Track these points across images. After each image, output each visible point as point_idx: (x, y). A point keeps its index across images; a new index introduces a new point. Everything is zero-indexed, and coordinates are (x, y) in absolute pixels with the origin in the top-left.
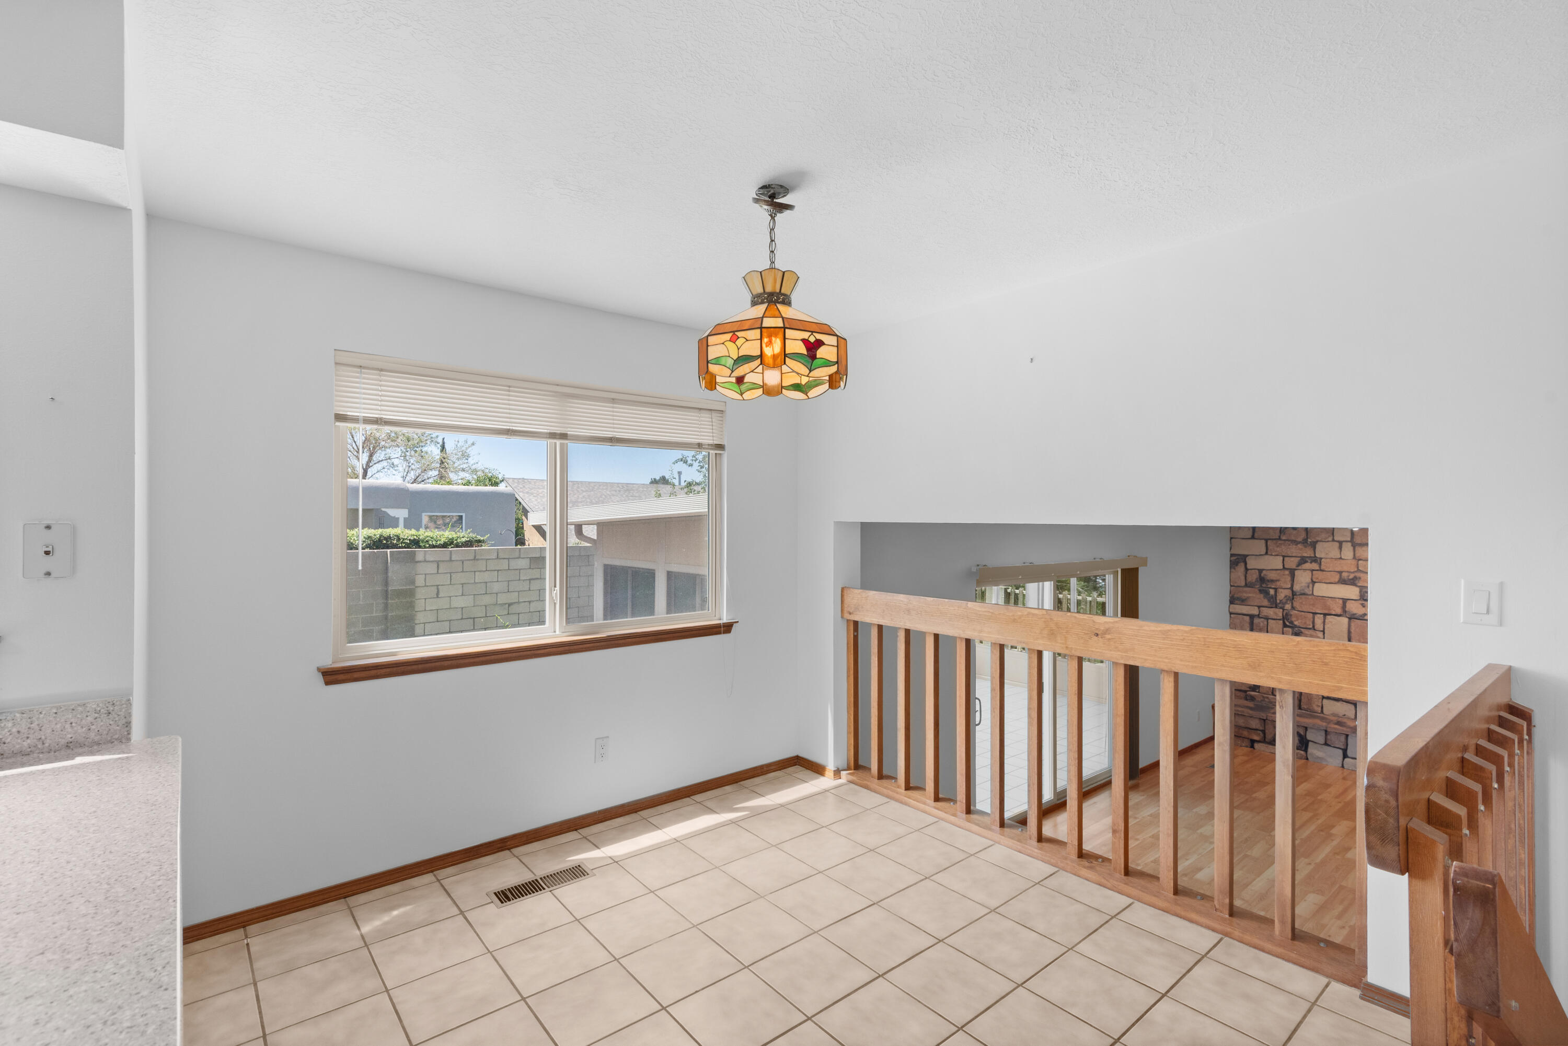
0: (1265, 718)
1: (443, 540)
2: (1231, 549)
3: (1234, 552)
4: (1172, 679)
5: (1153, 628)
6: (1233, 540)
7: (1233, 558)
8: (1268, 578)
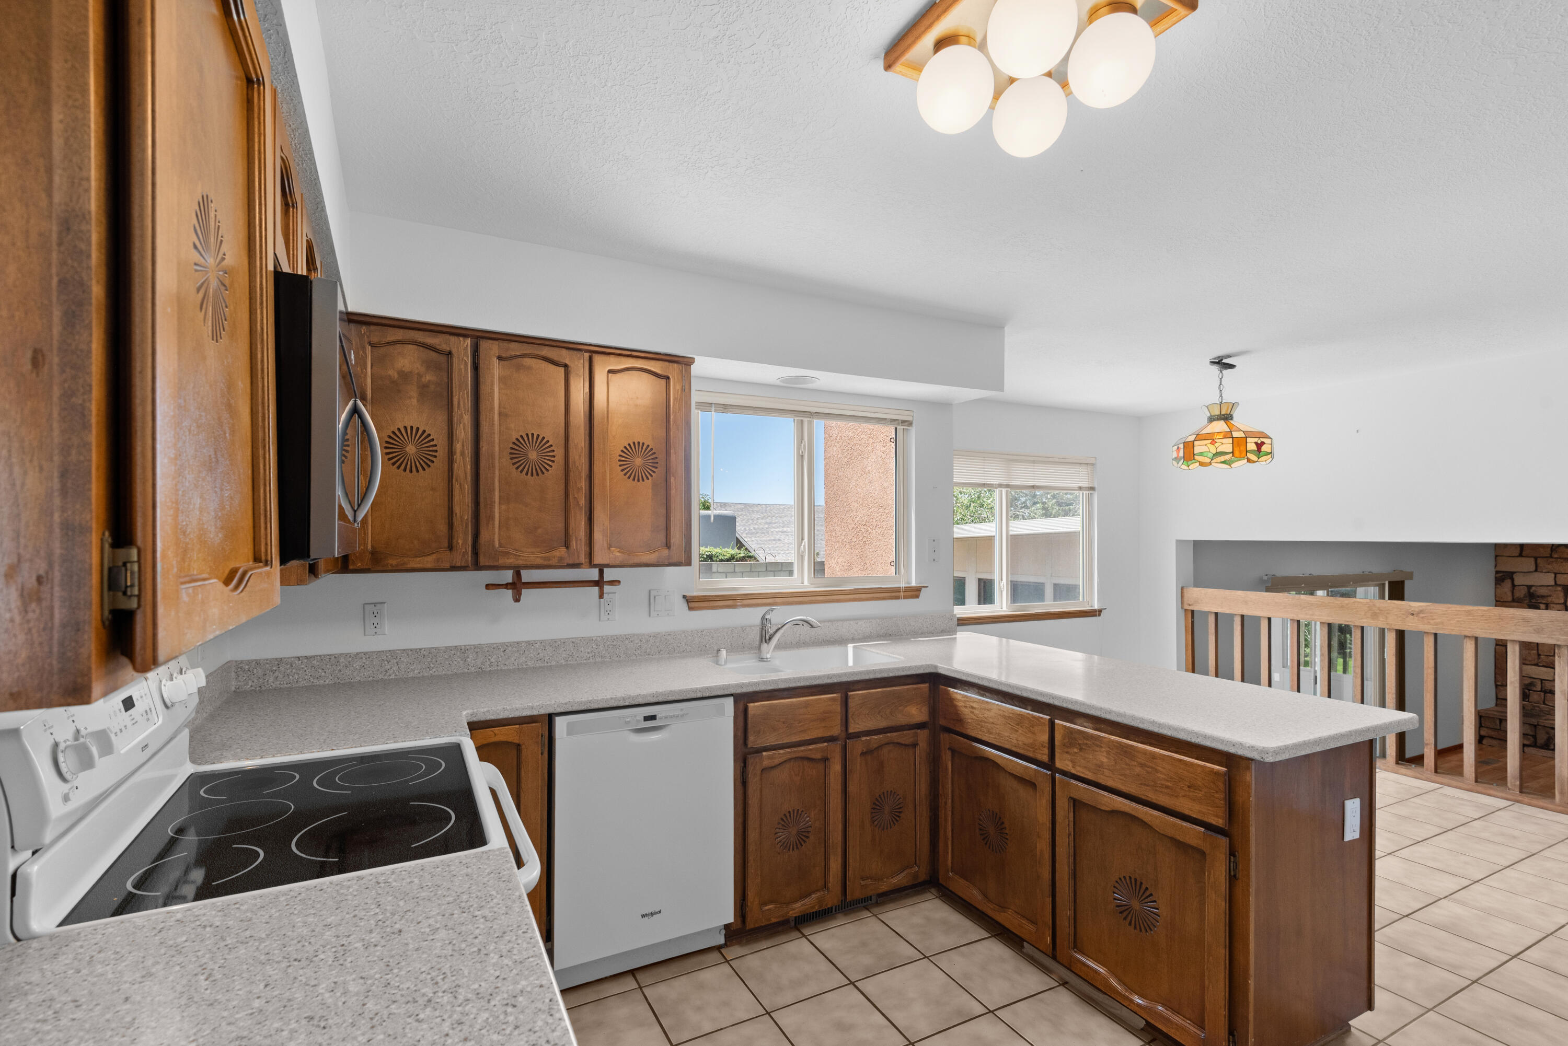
0: (1536, 724)
1: (728, 556)
2: (1496, 566)
3: (1499, 569)
4: (1473, 642)
5: (1458, 609)
6: (1498, 558)
7: (1498, 575)
8: (1538, 594)
